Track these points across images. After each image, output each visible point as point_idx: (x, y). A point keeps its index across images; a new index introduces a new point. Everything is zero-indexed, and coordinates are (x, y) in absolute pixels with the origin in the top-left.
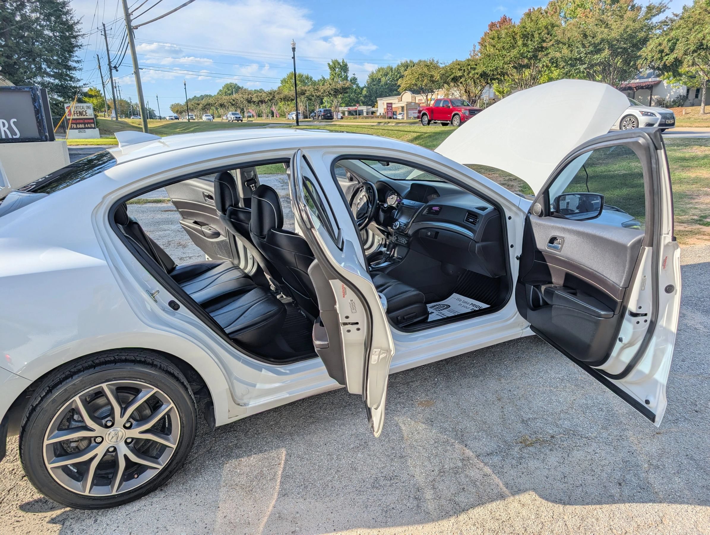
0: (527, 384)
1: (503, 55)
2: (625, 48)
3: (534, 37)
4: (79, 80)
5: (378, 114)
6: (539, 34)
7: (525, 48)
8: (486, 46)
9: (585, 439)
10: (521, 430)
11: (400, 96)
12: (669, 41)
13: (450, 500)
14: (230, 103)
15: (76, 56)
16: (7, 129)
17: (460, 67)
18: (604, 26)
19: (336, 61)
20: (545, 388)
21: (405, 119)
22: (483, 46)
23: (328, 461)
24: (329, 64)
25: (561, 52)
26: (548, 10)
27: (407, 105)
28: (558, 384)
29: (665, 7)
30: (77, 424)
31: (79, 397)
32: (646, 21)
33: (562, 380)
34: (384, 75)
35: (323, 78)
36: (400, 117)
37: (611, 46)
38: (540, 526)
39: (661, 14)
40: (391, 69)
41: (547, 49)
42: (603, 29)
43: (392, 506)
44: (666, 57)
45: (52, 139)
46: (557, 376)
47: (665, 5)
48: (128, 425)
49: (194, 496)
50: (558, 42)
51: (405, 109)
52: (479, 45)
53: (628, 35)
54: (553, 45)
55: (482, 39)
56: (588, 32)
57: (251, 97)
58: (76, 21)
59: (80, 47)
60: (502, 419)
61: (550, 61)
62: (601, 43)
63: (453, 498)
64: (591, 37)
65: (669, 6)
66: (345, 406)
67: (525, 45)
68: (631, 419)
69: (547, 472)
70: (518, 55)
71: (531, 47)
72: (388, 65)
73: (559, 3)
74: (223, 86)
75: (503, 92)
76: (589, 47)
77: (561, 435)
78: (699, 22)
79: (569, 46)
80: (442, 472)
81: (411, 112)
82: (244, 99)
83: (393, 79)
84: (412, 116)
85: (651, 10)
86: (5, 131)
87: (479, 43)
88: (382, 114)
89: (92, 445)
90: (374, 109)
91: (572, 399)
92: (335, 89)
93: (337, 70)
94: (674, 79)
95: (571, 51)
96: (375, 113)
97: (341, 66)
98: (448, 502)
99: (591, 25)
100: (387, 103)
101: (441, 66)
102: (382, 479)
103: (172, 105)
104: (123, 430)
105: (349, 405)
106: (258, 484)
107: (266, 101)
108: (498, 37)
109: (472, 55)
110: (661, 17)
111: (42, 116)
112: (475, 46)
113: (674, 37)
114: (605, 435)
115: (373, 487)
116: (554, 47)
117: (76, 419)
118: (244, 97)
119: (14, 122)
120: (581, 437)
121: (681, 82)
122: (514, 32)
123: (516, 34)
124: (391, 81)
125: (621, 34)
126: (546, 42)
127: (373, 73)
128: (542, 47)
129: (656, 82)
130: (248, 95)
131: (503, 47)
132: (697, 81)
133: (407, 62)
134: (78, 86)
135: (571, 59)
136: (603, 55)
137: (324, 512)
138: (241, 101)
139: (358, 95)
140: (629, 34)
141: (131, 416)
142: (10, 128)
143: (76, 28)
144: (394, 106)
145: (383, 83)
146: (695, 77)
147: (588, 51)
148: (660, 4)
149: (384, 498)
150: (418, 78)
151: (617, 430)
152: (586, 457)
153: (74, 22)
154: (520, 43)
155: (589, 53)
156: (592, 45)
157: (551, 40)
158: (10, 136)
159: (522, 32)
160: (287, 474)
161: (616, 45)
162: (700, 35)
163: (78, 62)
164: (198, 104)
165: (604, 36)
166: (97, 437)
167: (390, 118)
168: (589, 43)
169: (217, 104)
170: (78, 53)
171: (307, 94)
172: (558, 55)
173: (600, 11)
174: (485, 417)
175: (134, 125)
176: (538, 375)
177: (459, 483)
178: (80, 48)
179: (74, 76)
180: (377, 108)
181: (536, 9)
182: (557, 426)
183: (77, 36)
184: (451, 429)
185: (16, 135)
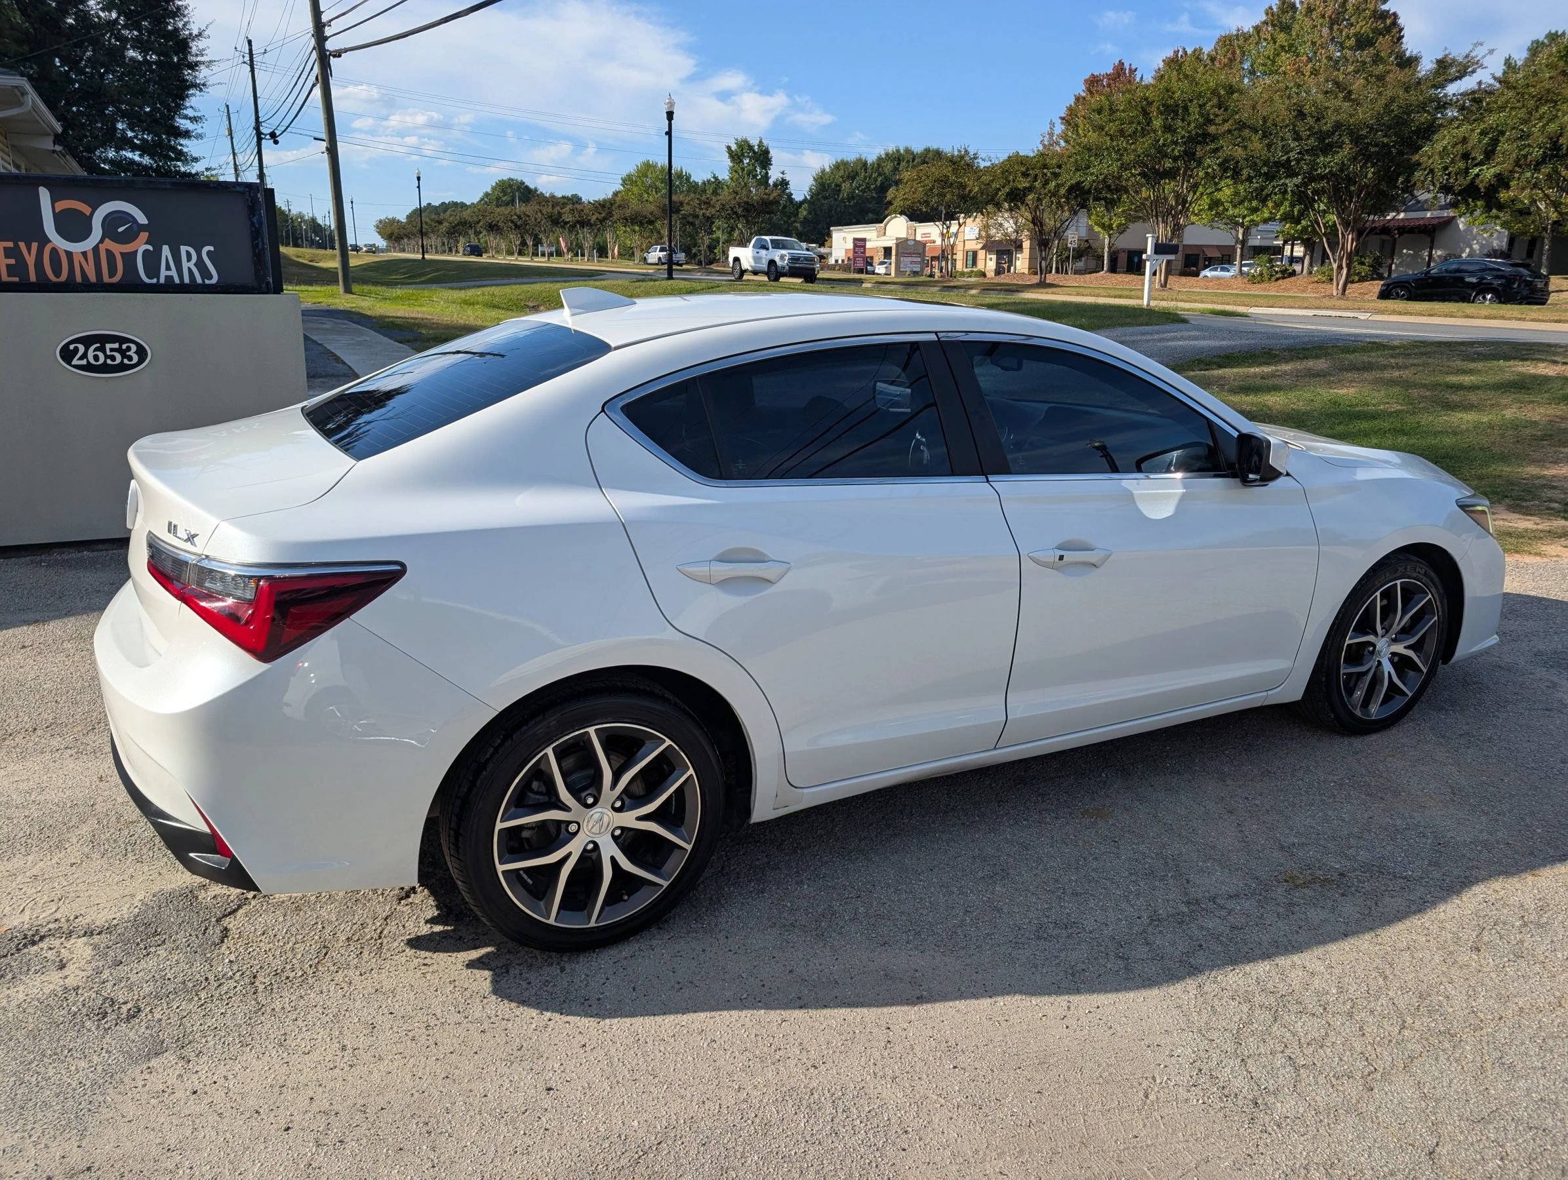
0: (1275, 789)
1: (1119, 150)
2: (1384, 145)
3: (1189, 114)
4: (196, 160)
5: (832, 261)
6: (1200, 106)
7: (1169, 136)
8: (1077, 126)
9: (1402, 880)
10: (1281, 861)
11: (882, 225)
12: (1483, 133)
13: (1180, 962)
14: (512, 222)
15: (191, 107)
16: (195, 265)
17: (1023, 169)
18: (1341, 95)
19: (746, 141)
20: (1311, 797)
21: (893, 274)
22: (1070, 124)
23: (944, 896)
24: (729, 148)
25: (1245, 148)
26: (1217, 53)
27: (897, 245)
28: (1336, 792)
29: (1477, 63)
30: (538, 797)
31: (553, 749)
32: (1432, 91)
33: (1341, 785)
34: (848, 177)
35: (714, 177)
36: (880, 270)
37: (1356, 140)
38: (1349, 1004)
39: (1466, 79)
40: (865, 164)
41: (1215, 138)
42: (1338, 103)
43: (1080, 966)
44: (1477, 170)
45: (278, 290)
46: (1330, 778)
47: (1476, 59)
48: (618, 804)
49: (723, 941)
50: (1242, 126)
51: (894, 252)
52: (1062, 123)
53: (1393, 118)
54: (1229, 131)
55: (1070, 109)
56: (1307, 107)
57: (559, 213)
58: (195, 32)
59: (199, 87)
60: (1244, 844)
61: (1220, 165)
62: (1333, 133)
63: (1184, 958)
64: (1313, 117)
65: (1485, 62)
66: (946, 812)
67: (1168, 128)
68: (1480, 852)
69: (1344, 927)
70: (1153, 151)
71: (1183, 133)
72: (858, 156)
73: (1241, 42)
74: (494, 184)
75: (1110, 227)
76: (1308, 139)
77: (1357, 873)
78: (1548, 98)
79: (1265, 136)
80: (1155, 919)
81: (905, 260)
82: (543, 214)
83: (867, 187)
84: (908, 269)
85: (1445, 67)
86: (190, 270)
87: (1063, 119)
88: (840, 262)
89: (561, 836)
90: (823, 250)
91: (1366, 816)
92: (747, 203)
93: (746, 161)
94: (1484, 216)
95: (1269, 146)
96: (824, 258)
97: (754, 152)
98: (1177, 965)
99: (1313, 92)
100: (855, 240)
101: (983, 164)
102: (1051, 926)
103: (381, 221)
104: (611, 813)
105: (953, 809)
106: (830, 926)
107: (592, 221)
108: (1111, 109)
109: (1046, 143)
110: (1467, 84)
111: (263, 244)
112: (1052, 124)
113: (1494, 126)
114: (1437, 875)
115: (1039, 938)
116: (1233, 135)
117: (536, 789)
118: (544, 212)
119: (209, 253)
120: (1395, 877)
121: (1498, 222)
122: (1146, 99)
123: (1150, 104)
124: (863, 191)
125: (1379, 114)
126: (1216, 125)
127: (823, 171)
128: (1206, 135)
129: (1442, 220)
130: (553, 207)
131: (1122, 132)
132: (1533, 222)
133: (898, 151)
134: (193, 171)
135: (1266, 163)
136: (1337, 158)
137: (963, 972)
138: (536, 219)
139: (789, 218)
140: (1396, 116)
141: (626, 791)
142: (200, 264)
143: (195, 46)
144: (869, 245)
145: (844, 194)
146: (1529, 213)
147: (1306, 148)
148: (1467, 56)
149: (1063, 955)
150: (931, 189)
151: (1457, 867)
152: (1409, 907)
153: (191, 34)
154: (1157, 123)
155: (1307, 151)
156: (1315, 134)
157: (1225, 121)
158: (199, 280)
159: (1162, 99)
160: (878, 912)
161: (1366, 137)
162: (1553, 127)
163: (194, 119)
164: (440, 222)
165: (1343, 117)
166: (571, 822)
167: (861, 271)
168: (1309, 130)
169: (481, 223)
170: (195, 102)
171: (683, 212)
172: (1239, 153)
173: (1329, 61)
174: (1211, 839)
175: (301, 260)
176: (1293, 775)
177: (1191, 938)
178: (201, 90)
179: (185, 150)
180: (831, 247)
181: (1189, 51)
182: (1347, 857)
183: (197, 64)
184: (1154, 855)
185: (211, 277)
